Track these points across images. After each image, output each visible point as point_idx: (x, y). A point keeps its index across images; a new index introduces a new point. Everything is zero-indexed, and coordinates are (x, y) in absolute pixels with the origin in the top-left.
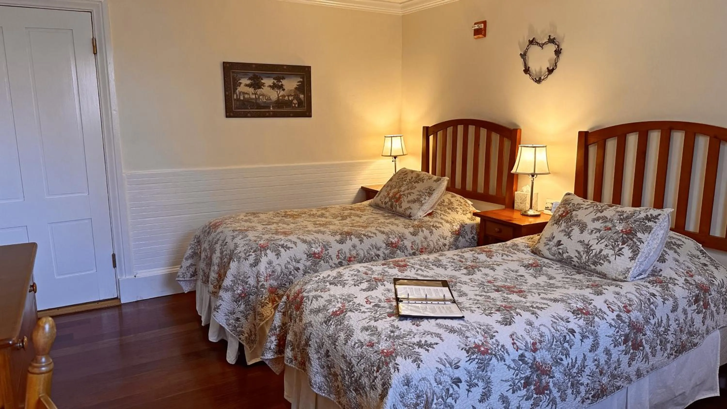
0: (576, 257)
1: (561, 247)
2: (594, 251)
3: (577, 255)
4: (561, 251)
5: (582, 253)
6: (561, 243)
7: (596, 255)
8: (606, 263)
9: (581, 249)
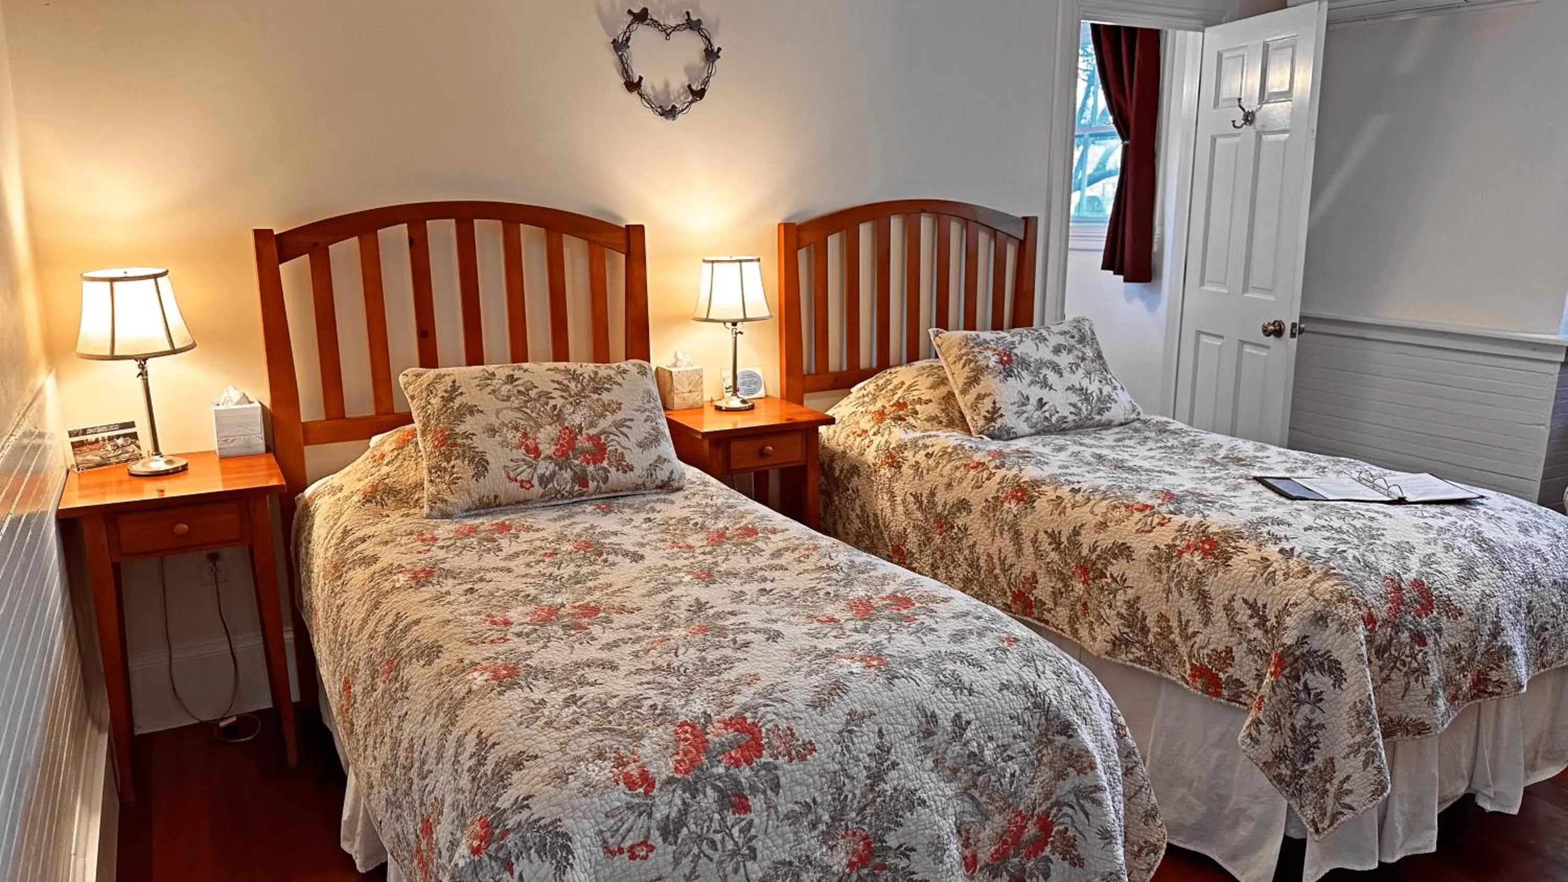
0: (1071, 413)
1: (1046, 408)
2: (1094, 394)
3: (1072, 409)
4: (1047, 414)
5: (1079, 404)
6: (1044, 401)
7: (1099, 399)
8: (1113, 405)
9: (1074, 398)
